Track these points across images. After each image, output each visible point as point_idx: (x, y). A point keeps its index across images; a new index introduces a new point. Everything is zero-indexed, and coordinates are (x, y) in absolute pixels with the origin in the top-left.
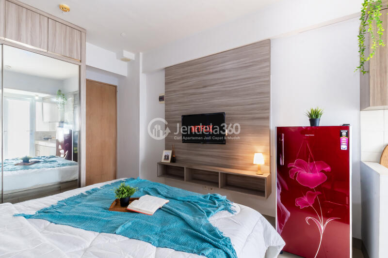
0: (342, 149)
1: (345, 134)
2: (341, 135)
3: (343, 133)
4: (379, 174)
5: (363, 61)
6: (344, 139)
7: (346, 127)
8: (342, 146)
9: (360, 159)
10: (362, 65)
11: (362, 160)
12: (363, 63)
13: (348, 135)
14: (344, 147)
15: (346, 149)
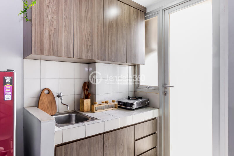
0: (6, 99)
1: (10, 81)
2: (5, 83)
3: (7, 80)
4: (40, 121)
5: (26, 7)
6: (8, 87)
7: (10, 73)
8: (6, 96)
9: (23, 105)
10: (25, 11)
11: (24, 106)
12: (26, 9)
13: (12, 83)
14: (7, 97)
15: (10, 99)
